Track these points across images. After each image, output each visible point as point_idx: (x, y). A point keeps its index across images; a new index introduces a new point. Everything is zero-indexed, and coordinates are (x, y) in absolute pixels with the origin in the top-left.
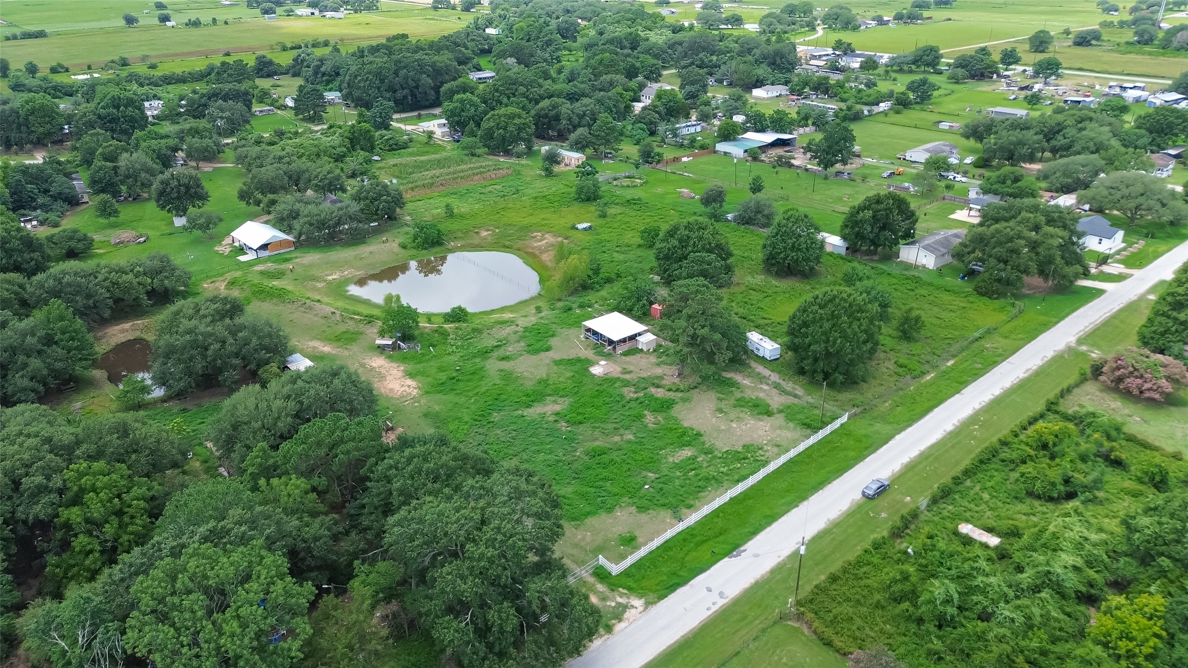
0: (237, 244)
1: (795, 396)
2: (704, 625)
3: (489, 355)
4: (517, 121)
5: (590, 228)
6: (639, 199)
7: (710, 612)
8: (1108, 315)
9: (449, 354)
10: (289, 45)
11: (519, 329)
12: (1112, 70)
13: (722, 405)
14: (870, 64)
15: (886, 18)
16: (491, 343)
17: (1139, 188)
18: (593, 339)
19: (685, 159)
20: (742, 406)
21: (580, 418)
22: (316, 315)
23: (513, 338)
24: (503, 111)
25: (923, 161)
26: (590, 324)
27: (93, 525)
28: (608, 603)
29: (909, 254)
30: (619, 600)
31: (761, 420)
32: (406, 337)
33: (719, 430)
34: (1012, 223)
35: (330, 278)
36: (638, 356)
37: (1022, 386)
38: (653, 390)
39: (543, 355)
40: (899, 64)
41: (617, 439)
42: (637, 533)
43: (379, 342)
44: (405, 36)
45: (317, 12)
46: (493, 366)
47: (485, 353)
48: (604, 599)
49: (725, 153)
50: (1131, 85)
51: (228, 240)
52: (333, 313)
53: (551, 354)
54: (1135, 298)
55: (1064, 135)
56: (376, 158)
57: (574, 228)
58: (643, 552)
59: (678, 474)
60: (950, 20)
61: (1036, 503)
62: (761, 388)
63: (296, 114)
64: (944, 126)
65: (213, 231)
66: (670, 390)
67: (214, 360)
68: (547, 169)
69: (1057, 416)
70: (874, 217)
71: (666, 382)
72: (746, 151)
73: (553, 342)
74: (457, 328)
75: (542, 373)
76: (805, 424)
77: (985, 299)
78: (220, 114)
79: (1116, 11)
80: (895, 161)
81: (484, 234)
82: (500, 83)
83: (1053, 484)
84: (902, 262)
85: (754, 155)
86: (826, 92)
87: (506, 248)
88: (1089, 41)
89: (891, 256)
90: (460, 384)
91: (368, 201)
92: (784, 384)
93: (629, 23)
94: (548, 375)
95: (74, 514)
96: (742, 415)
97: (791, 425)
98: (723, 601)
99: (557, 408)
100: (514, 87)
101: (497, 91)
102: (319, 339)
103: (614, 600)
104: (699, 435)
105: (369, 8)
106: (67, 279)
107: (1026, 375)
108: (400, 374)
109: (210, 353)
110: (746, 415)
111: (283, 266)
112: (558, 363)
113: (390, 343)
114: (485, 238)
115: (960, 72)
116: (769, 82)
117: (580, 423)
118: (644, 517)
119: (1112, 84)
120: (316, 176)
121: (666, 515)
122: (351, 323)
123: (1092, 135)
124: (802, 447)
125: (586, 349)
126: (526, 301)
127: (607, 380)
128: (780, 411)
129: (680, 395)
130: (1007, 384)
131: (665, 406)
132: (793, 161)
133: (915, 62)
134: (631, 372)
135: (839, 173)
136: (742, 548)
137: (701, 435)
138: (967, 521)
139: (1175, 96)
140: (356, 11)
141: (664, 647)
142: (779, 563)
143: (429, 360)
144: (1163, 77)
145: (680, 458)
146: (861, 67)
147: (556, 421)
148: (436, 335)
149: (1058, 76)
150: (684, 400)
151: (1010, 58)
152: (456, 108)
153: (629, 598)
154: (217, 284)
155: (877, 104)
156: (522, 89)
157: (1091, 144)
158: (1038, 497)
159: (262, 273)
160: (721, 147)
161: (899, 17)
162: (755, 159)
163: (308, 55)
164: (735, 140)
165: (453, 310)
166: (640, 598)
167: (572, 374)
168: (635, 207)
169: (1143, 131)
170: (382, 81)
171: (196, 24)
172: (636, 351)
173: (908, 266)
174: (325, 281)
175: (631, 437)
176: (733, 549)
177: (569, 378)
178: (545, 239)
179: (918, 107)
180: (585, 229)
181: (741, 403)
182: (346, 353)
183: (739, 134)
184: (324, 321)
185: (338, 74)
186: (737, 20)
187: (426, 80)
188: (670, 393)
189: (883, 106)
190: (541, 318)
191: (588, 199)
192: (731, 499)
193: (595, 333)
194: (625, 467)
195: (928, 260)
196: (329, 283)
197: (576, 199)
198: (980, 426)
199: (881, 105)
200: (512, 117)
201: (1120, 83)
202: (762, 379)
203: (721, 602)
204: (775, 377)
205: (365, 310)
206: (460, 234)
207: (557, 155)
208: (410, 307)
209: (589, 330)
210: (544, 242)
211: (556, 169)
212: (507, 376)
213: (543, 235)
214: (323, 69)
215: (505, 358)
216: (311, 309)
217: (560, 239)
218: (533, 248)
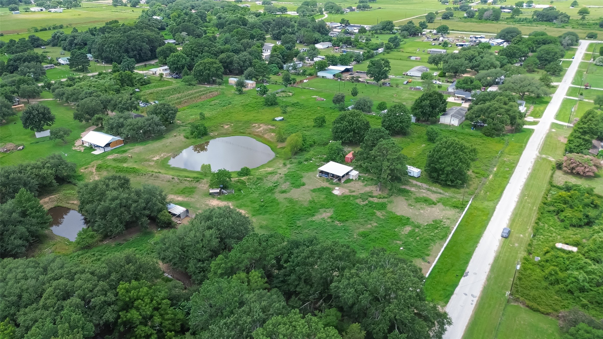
0: (87, 145)
1: (440, 193)
2: (475, 312)
3: (274, 191)
4: (215, 66)
5: (283, 119)
6: (298, 103)
7: (474, 306)
8: (542, 140)
9: (252, 193)
10: (39, 29)
11: (281, 176)
12: (466, 30)
13: (410, 202)
14: (362, 30)
15: (353, 8)
16: (271, 185)
18: (324, 176)
19: (305, 81)
20: (419, 202)
21: (344, 218)
22: (163, 180)
23: (281, 181)
25: (420, 76)
29: (445, 120)
31: (433, 207)
32: (225, 188)
33: (416, 215)
34: (493, 102)
35: (155, 159)
36: (353, 183)
37: (532, 176)
38: (371, 199)
39: (303, 188)
40: (376, 30)
41: (369, 226)
43: (211, 191)
44: (116, 22)
45: (44, 9)
47: (271, 190)
49: (323, 77)
50: (480, 37)
51: (78, 143)
52: (173, 178)
53: (307, 187)
54: (548, 131)
55: (476, 60)
56: (137, 90)
57: (274, 120)
59: (412, 240)
60: (380, 8)
61: (574, 229)
62: (422, 192)
63: (71, 68)
64: (413, 58)
65: (66, 138)
66: (380, 198)
67: (135, 213)
68: (240, 90)
69: (555, 188)
70: (430, 103)
71: (376, 194)
72: (334, 75)
74: (248, 179)
75: (308, 197)
76: (454, 207)
77: (490, 138)
78: (28, 70)
79: (447, 3)
80: (403, 76)
81: (226, 127)
83: (580, 219)
84: (441, 124)
85: (337, 76)
86: (350, 44)
87: (243, 133)
88: (449, 17)
89: (435, 122)
90: (268, 208)
91: (162, 114)
92: (431, 188)
93: (232, 12)
94: (312, 198)
96: (422, 206)
97: (447, 208)
99: (329, 214)
100: (202, 48)
101: (192, 50)
102: (172, 194)
104: (408, 219)
105: (75, 6)
107: (530, 171)
110: (424, 205)
111: (124, 155)
112: (314, 191)
113: (218, 191)
114: (227, 129)
115: (405, 33)
116: (321, 40)
117: (346, 221)
119: (471, 36)
120: (120, 102)
122: (186, 183)
123: (488, 59)
125: (324, 182)
126: (272, 161)
127: (344, 197)
128: (438, 202)
129: (386, 200)
130: (525, 176)
131: (383, 207)
132: (360, 79)
133: (383, 29)
134: (354, 191)
135: (384, 84)
136: (466, 271)
137: (409, 219)
138: (560, 242)
139: (500, 41)
140: (68, 8)
141: (465, 327)
142: (488, 275)
143: (242, 198)
145: (407, 232)
146: (359, 32)
147: (333, 221)
148: (239, 184)
149: (448, 33)
150: (390, 202)
151: (423, 26)
152: (175, 60)
154: (90, 169)
155: (377, 49)
156: (206, 49)
157: (488, 64)
158: (574, 226)
159: (114, 160)
160: (320, 74)
161: (359, 7)
162: (340, 79)
163: (61, 34)
164: (325, 70)
165: (242, 169)
167: (325, 196)
168: (298, 107)
169: (505, 57)
172: (349, 181)
173: (446, 126)
174: (153, 161)
175: (375, 224)
176: (462, 273)
177: (324, 198)
178: (261, 127)
179: (395, 50)
180: (280, 120)
181: (418, 200)
182: (193, 200)
183: (326, 67)
184: (169, 183)
185: (86, 44)
186: (284, 10)
187: (146, 46)
188: (381, 200)
189: (381, 50)
190: (289, 169)
191: (272, 105)
192: (445, 248)
193: (327, 174)
194: (385, 240)
195: (455, 122)
196: (156, 162)
197: (265, 105)
198: (528, 197)
199: (379, 49)
200: (212, 64)
201: (475, 36)
202: (419, 187)
203: (476, 300)
204: (425, 186)
205: (195, 175)
206: (213, 128)
209: (322, 172)
210: (261, 128)
211: (244, 89)
212: (291, 201)
213: (259, 125)
214: (76, 41)
215: (284, 192)
216: (158, 177)
217: (270, 126)
218: (257, 132)
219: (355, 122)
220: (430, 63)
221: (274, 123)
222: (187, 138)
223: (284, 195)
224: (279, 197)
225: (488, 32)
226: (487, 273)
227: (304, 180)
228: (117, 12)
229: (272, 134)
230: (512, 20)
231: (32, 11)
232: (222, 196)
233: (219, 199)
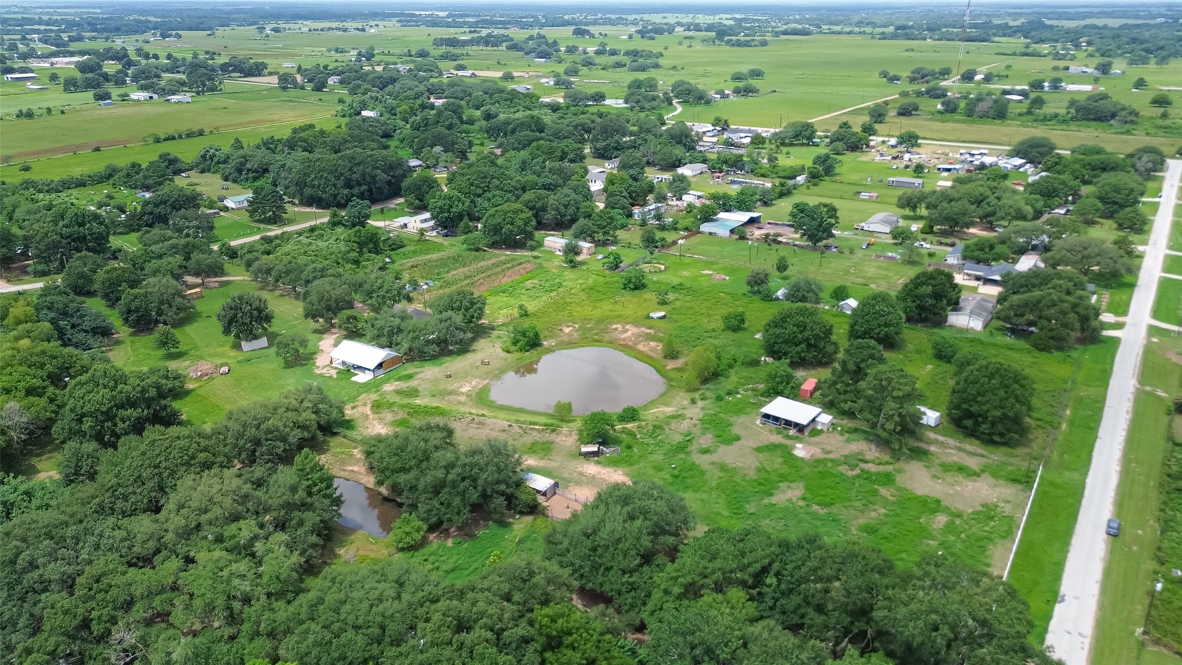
0: (338, 365)
1: (983, 456)
3: (688, 450)
4: (522, 216)
5: (664, 317)
6: (681, 284)
7: (1086, 652)
8: (1139, 358)
9: (651, 453)
10: (163, 137)
11: (694, 421)
12: (950, 138)
13: (933, 472)
14: (758, 141)
15: (727, 92)
16: (679, 438)
17: (1097, 250)
18: (771, 425)
19: (680, 242)
20: (949, 471)
21: (828, 500)
22: (492, 430)
23: (696, 431)
24: (505, 207)
26: (765, 410)
29: (957, 320)
31: (976, 481)
35: (465, 389)
38: (864, 466)
39: (737, 444)
40: (783, 139)
41: (874, 514)
43: (585, 449)
44: (311, 126)
45: (155, 96)
47: (682, 448)
49: (710, 234)
50: (978, 152)
51: (322, 361)
52: (510, 426)
53: (744, 443)
54: (1145, 342)
55: (988, 204)
56: (387, 260)
57: (648, 317)
59: (953, 538)
60: (775, 91)
62: (950, 453)
63: (252, 216)
64: (864, 195)
66: (880, 464)
68: (571, 261)
71: (870, 457)
72: (730, 231)
73: (739, 431)
74: (639, 427)
75: (753, 461)
76: (1013, 480)
77: (1045, 354)
78: (187, 223)
79: (898, 80)
80: (856, 231)
81: (567, 330)
82: (474, 177)
84: (950, 326)
85: (740, 233)
87: (598, 342)
88: (910, 112)
89: (940, 322)
90: (689, 481)
91: (463, 310)
92: (962, 446)
93: (508, 103)
94: (761, 463)
96: (957, 479)
97: (1001, 482)
99: (798, 493)
101: (472, 185)
104: (938, 501)
105: (213, 89)
110: (960, 478)
111: (412, 383)
112: (759, 450)
113: (595, 449)
114: (570, 335)
115: (840, 145)
116: (687, 161)
117: (832, 504)
119: (962, 151)
122: (535, 433)
123: (1011, 203)
125: (772, 434)
126: (664, 393)
127: (818, 462)
128: (983, 472)
129: (891, 467)
131: (888, 479)
132: (780, 239)
133: (796, 136)
134: (830, 452)
136: (1061, 593)
137: (940, 501)
139: (1018, 161)
140: (198, 93)
142: (1098, 601)
143: (638, 462)
144: (1001, 144)
145: (942, 524)
146: (752, 143)
147: (808, 505)
148: (624, 436)
149: (919, 146)
150: (900, 471)
151: (869, 130)
154: (360, 409)
155: (794, 177)
157: (1012, 210)
159: (398, 392)
160: (705, 227)
161: (737, 91)
162: (742, 238)
163: (217, 150)
164: (713, 220)
165: (624, 410)
167: (782, 459)
168: (683, 292)
169: (1038, 196)
171: (30, 115)
172: (816, 433)
173: (961, 330)
174: (463, 393)
175: (883, 511)
176: (1054, 597)
177: (781, 464)
178: (627, 330)
179: (827, 178)
180: (661, 318)
181: (947, 468)
182: (553, 463)
183: (714, 215)
184: (505, 435)
185: (266, 171)
186: (599, 97)
187: (382, 176)
188: (881, 467)
189: (800, 179)
190: (704, 408)
191: (636, 288)
193: (776, 419)
194: (908, 539)
195: (977, 324)
196: (468, 395)
197: (625, 289)
198: (1136, 463)
199: (799, 178)
200: (516, 212)
201: (968, 151)
202: (942, 444)
203: (1087, 641)
204: (951, 442)
206: (547, 333)
207: (576, 246)
209: (767, 416)
210: (629, 333)
211: (580, 258)
212: (723, 468)
213: (624, 327)
214: (248, 166)
215: (705, 451)
216: (483, 424)
217: (643, 329)
218: (623, 340)
219: (809, 327)
220: (902, 206)
221: (649, 322)
222: (508, 352)
223: (707, 457)
224: (702, 461)
225: (992, 143)
226: (1096, 597)
227: (736, 430)
229: (652, 343)
230: (1029, 117)
231: (134, 100)
232: (601, 458)
233: (598, 463)
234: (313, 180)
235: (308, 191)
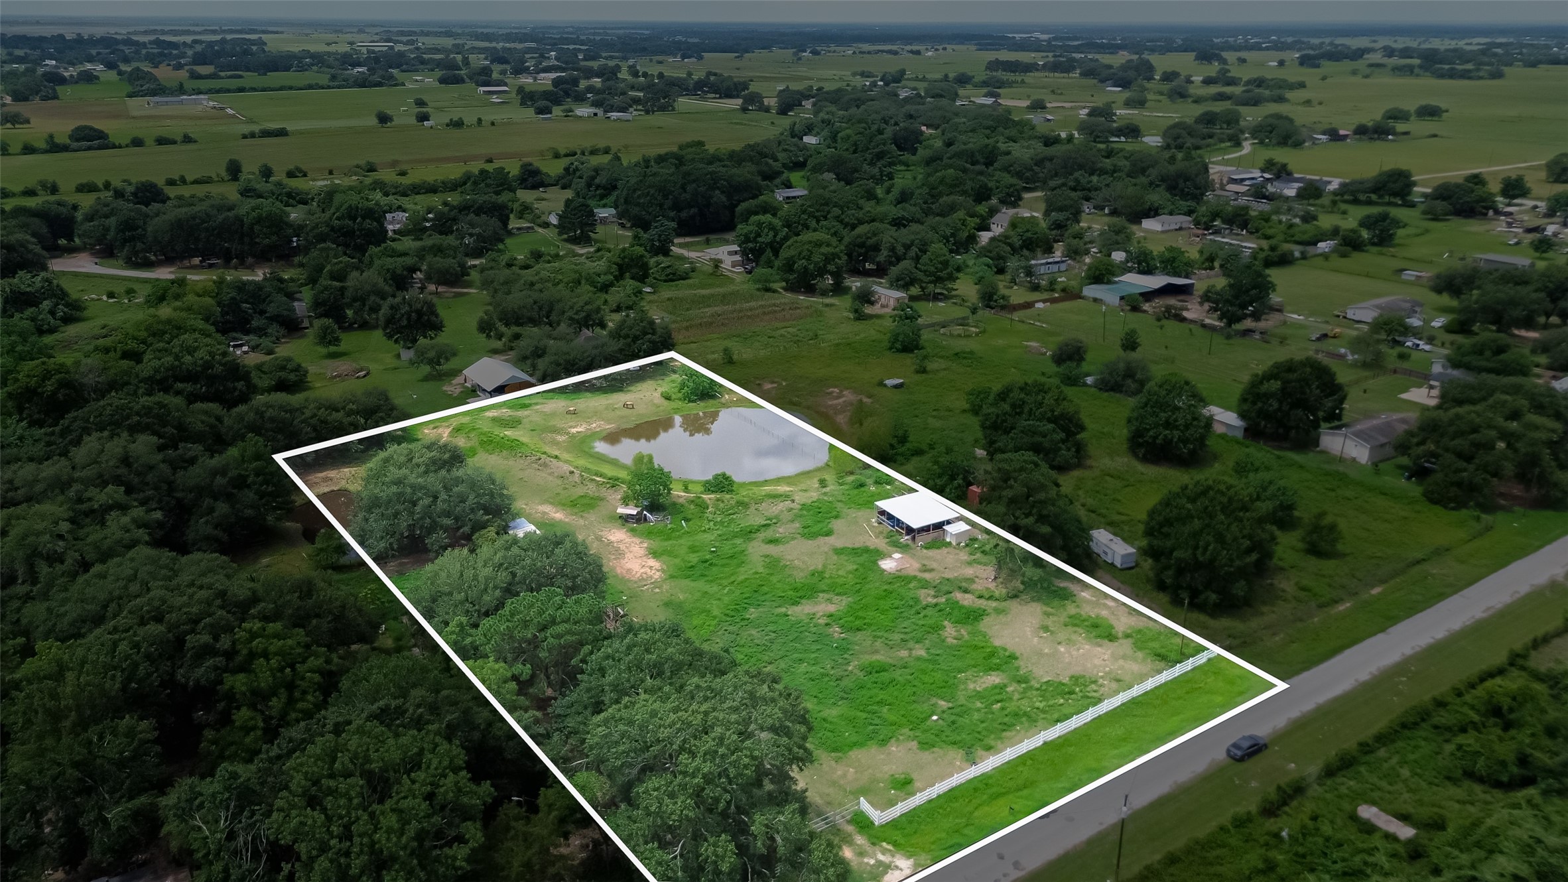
0: (468, 385)
3: (753, 536)
4: (824, 250)
5: (902, 385)
6: (971, 352)
9: (704, 531)
10: (562, 152)
11: (795, 506)
13: (1049, 622)
14: (1311, 192)
15: (1342, 132)
16: (758, 520)
18: (887, 527)
19: (1040, 305)
20: (1075, 625)
21: (858, 623)
22: (551, 474)
23: (786, 516)
24: (807, 236)
25: (1369, 320)
26: (884, 504)
27: (258, 698)
28: (866, 860)
29: (1333, 442)
30: (881, 857)
31: (1100, 646)
32: (654, 507)
33: (1040, 654)
34: (1478, 408)
35: (574, 430)
36: (945, 550)
37: (1477, 631)
38: (958, 596)
39: (822, 540)
40: (1353, 193)
41: (904, 653)
42: (914, 776)
43: (622, 510)
44: (700, 144)
46: (757, 550)
47: (749, 533)
48: (861, 854)
49: (1095, 300)
51: (459, 380)
52: (572, 473)
53: (831, 540)
56: (648, 290)
57: (881, 384)
58: (918, 799)
59: (979, 705)
60: (1435, 136)
61: (1478, 788)
62: (1105, 605)
63: (560, 234)
64: (1410, 275)
65: (446, 367)
66: (980, 597)
67: (422, 518)
68: (856, 311)
69: (1523, 673)
70: (1283, 389)
71: (978, 586)
72: (1122, 298)
73: (837, 525)
74: (718, 500)
75: (817, 563)
76: (1159, 655)
77: (1438, 509)
78: (471, 230)
80: (1332, 319)
81: (768, 386)
82: (809, 203)
83: (1503, 763)
84: (1322, 452)
85: (1133, 303)
86: (1244, 225)
89: (1307, 442)
90: (714, 569)
91: (629, 340)
93: (987, 132)
94: (824, 566)
95: (238, 682)
96: (1074, 637)
97: (1140, 655)
98: (1019, 874)
99: (832, 608)
100: (827, 208)
101: (804, 212)
102: (551, 503)
103: (873, 856)
104: (1013, 657)
105: (663, 109)
106: (270, 413)
107: (1484, 615)
108: (642, 552)
109: (418, 509)
110: (1080, 637)
111: (519, 413)
112: (839, 552)
113: (634, 512)
115: (1440, 205)
116: (1166, 211)
117: (858, 630)
118: (926, 756)
120: (572, 308)
121: (956, 755)
122: (591, 486)
124: (1150, 684)
125: (877, 537)
126: (809, 472)
127: (900, 578)
128: (1127, 636)
129: (994, 604)
130: (1456, 624)
131: (973, 616)
132: (1185, 314)
133: (1375, 190)
134: (932, 570)
135: (1248, 332)
136: (1052, 808)
137: (1016, 658)
138: (1373, 803)
140: (647, 112)
142: (1100, 833)
143: (680, 537)
145: (984, 686)
146: (1298, 195)
147: (827, 625)
148: (692, 507)
150: (998, 611)
151: (1515, 188)
152: (751, 232)
153: (893, 856)
154: (440, 430)
155: (1315, 244)
156: (836, 211)
158: (1481, 780)
159: (494, 419)
160: (1090, 291)
161: (1361, 131)
162: (1135, 309)
163: (583, 164)
164: (1109, 282)
165: (716, 477)
166: (909, 858)
167: (855, 567)
168: (965, 362)
170: (666, 197)
171: (458, 124)
172: (940, 543)
173: (1330, 458)
174: (568, 433)
175: (922, 653)
177: (850, 572)
178: (843, 396)
179: (1375, 249)
180: (896, 387)
181: (1076, 622)
182: (582, 522)
183: (1114, 275)
184: (559, 482)
185: (615, 188)
186: (1132, 131)
187: (719, 197)
188: (981, 601)
189: (1323, 246)
190: (825, 494)
191: (904, 350)
192: (1045, 743)
193: (891, 517)
194: (909, 690)
195: (1360, 453)
196: (573, 436)
197: (891, 349)
198: (1409, 678)
199: (1320, 245)
200: (819, 244)
205: (609, 471)
207: (872, 293)
208: (662, 470)
209: (883, 513)
210: (841, 400)
211: (868, 310)
212: (773, 563)
213: (841, 391)
214: (597, 181)
215: (773, 541)
216: (546, 466)
217: (862, 397)
218: (828, 407)
220: (1438, 290)
221: (876, 390)
223: (769, 549)
226: (1104, 827)
228: (741, 124)
232: (642, 526)
233: (632, 530)
234: (639, 197)
235: (635, 210)
